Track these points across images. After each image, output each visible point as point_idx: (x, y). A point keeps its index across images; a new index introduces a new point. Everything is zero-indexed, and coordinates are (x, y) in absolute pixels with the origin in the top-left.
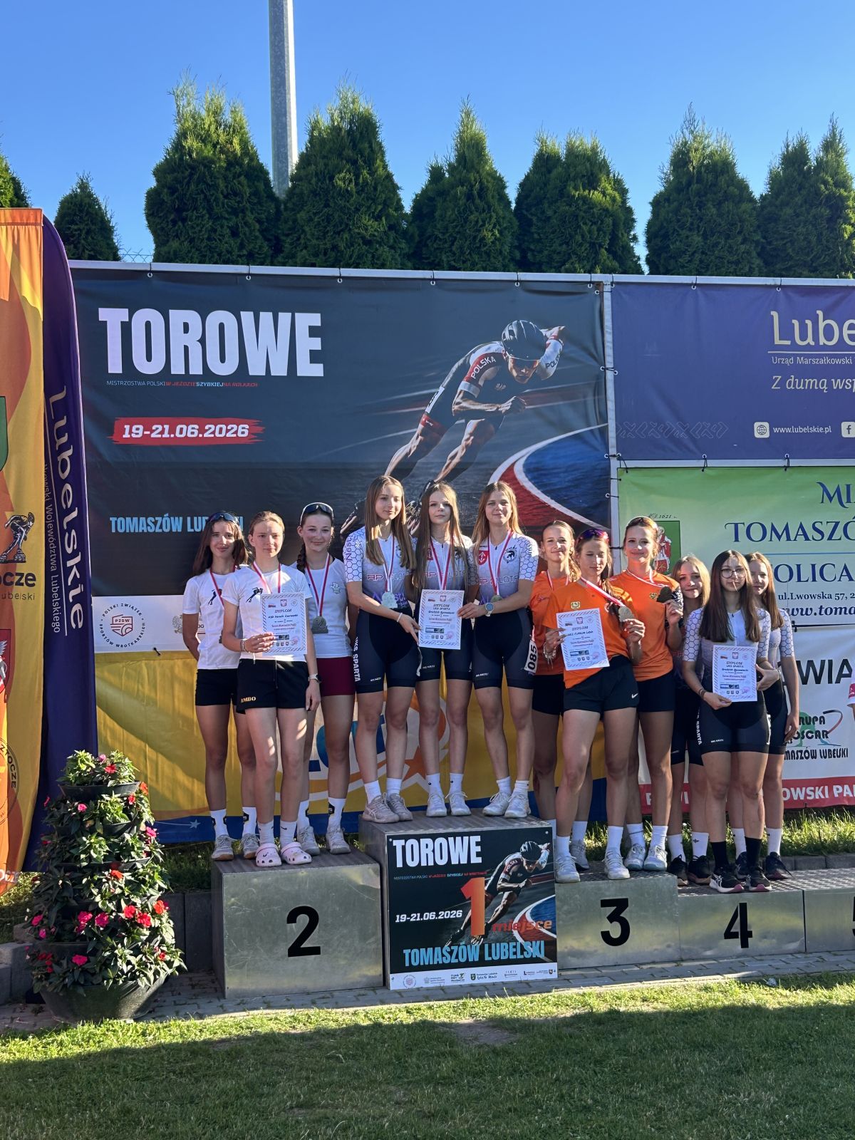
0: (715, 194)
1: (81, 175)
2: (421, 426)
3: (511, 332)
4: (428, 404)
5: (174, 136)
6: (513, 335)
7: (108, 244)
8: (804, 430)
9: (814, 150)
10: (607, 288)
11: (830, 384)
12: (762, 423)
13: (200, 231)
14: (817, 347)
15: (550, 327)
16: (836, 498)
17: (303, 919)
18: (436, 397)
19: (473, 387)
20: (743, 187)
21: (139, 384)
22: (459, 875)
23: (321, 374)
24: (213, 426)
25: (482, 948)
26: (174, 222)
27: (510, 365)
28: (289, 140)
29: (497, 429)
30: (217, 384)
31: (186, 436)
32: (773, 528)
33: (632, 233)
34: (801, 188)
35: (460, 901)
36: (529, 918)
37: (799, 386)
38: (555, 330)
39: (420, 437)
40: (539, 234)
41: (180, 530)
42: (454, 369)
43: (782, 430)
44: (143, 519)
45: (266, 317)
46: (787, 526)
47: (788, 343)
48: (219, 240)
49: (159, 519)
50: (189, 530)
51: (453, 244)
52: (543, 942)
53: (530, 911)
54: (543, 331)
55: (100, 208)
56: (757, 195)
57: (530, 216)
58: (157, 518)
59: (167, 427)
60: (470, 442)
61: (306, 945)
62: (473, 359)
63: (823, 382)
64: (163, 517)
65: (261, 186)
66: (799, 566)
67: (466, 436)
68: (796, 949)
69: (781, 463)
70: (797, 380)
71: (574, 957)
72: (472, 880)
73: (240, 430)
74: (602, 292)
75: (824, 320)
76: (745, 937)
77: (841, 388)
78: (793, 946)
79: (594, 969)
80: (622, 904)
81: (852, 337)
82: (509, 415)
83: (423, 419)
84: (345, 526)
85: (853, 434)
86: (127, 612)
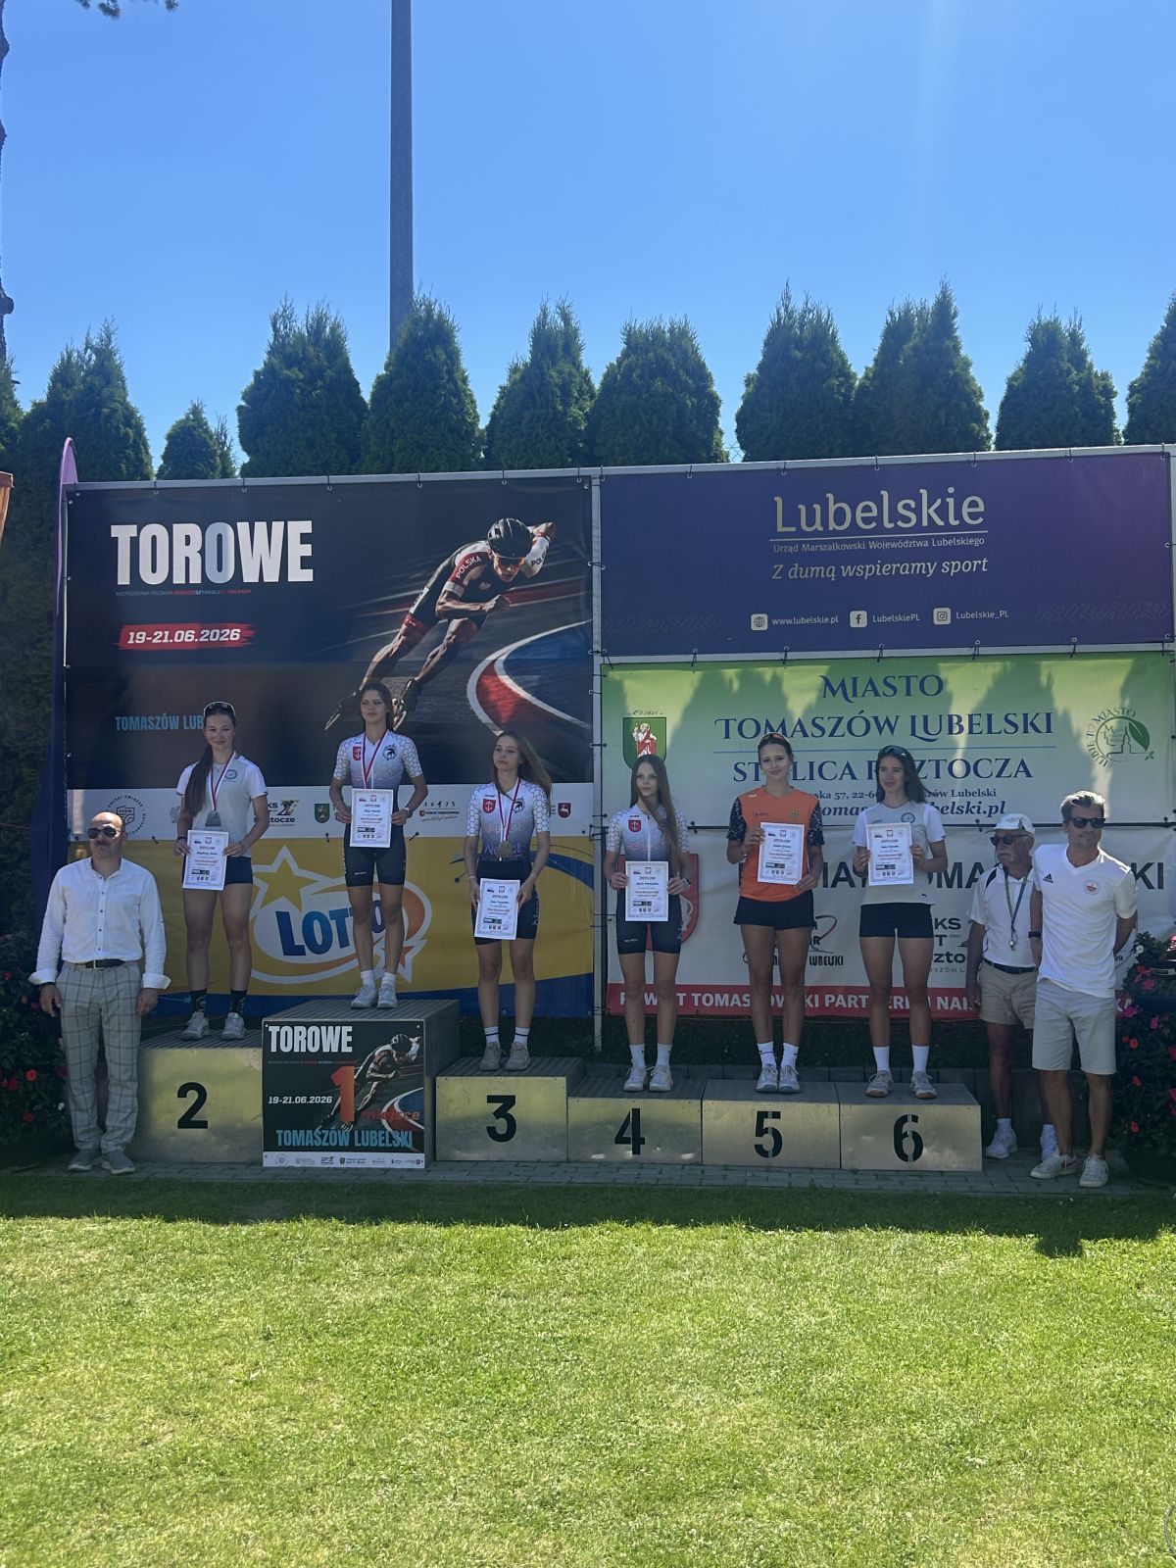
2: (404, 626)
3: (497, 531)
4: (412, 605)
6: (500, 534)
8: (807, 621)
10: (596, 482)
11: (838, 572)
12: (759, 615)
14: (827, 532)
16: (840, 693)
17: (193, 1096)
18: (421, 597)
19: (458, 587)
21: (145, 593)
22: (330, 1062)
23: (311, 579)
27: (496, 563)
29: (479, 628)
31: (184, 641)
36: (396, 1106)
37: (803, 574)
38: (542, 527)
39: (403, 637)
42: (439, 570)
43: (782, 622)
44: (146, 718)
45: (261, 527)
46: (783, 721)
47: (793, 529)
49: (158, 718)
50: (186, 728)
52: (410, 1133)
53: (398, 1101)
54: (530, 529)
59: (167, 633)
60: (451, 640)
61: (195, 1119)
63: (831, 570)
64: (165, 717)
67: (448, 636)
68: (689, 1160)
69: (781, 656)
70: (801, 569)
71: (459, 1149)
72: (343, 1068)
73: (233, 634)
74: (590, 486)
75: (835, 503)
76: (637, 1143)
77: (851, 575)
78: (688, 1156)
79: (473, 1164)
80: (509, 1101)
81: (866, 520)
82: (494, 613)
83: (407, 620)
84: (329, 724)
85: (863, 623)
86: (130, 803)
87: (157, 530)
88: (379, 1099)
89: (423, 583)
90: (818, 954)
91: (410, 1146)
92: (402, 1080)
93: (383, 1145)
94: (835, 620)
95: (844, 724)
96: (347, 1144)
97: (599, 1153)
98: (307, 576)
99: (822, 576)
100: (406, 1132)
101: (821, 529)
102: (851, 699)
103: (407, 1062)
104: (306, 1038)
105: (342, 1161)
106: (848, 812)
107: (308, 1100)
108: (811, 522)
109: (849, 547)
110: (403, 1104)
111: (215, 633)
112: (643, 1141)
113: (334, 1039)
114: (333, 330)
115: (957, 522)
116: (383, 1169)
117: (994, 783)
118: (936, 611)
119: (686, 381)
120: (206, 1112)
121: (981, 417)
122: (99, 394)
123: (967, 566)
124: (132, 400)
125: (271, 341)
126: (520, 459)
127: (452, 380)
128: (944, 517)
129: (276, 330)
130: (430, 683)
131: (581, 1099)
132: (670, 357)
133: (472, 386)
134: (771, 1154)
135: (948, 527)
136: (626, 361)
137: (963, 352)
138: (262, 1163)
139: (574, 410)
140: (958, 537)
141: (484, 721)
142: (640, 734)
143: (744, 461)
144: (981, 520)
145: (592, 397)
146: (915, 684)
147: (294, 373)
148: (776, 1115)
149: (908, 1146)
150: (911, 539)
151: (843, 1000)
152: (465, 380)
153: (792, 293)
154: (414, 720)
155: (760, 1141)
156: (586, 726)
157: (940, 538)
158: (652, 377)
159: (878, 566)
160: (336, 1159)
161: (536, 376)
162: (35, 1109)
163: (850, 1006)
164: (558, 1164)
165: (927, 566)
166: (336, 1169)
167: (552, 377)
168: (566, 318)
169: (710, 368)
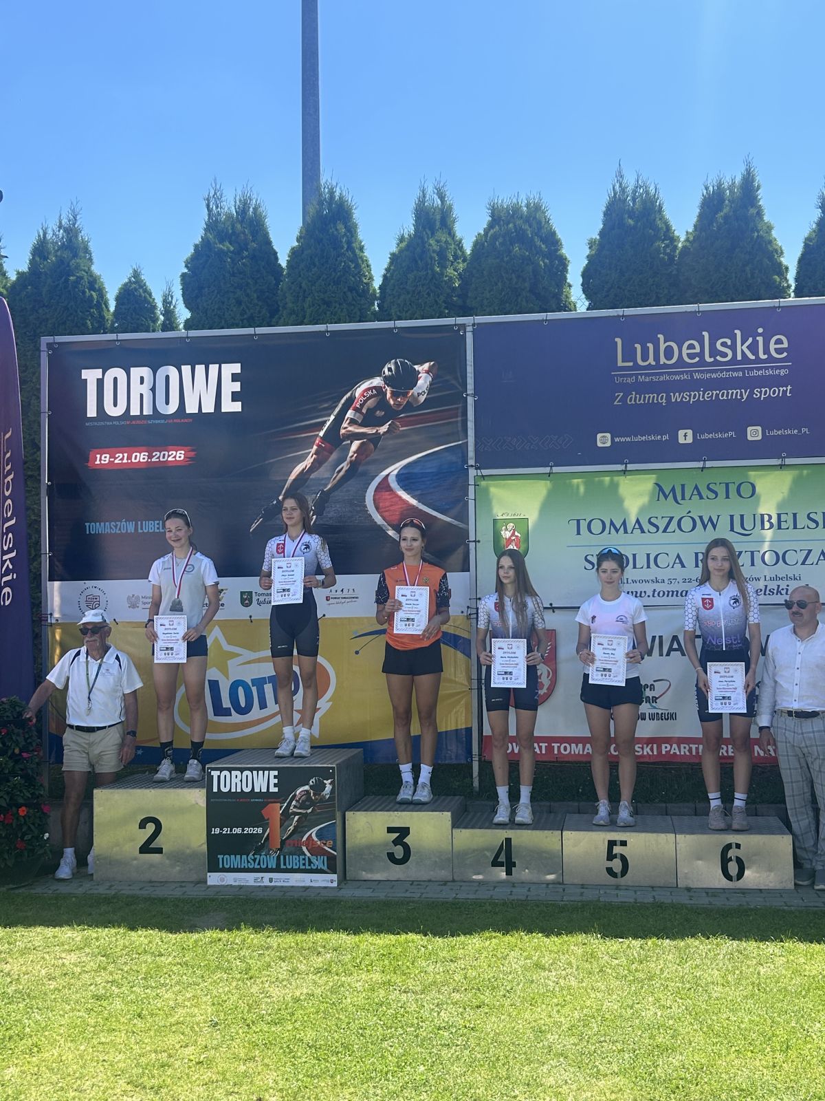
2: (315, 447)
3: (390, 369)
4: (321, 429)
6: (391, 371)
8: (643, 438)
10: (469, 329)
11: (668, 398)
12: (603, 434)
14: (658, 366)
15: (421, 363)
16: (671, 496)
17: (151, 828)
18: (328, 424)
19: (358, 414)
21: (108, 423)
22: (261, 800)
23: (240, 410)
24: (158, 453)
25: (278, 858)
27: (388, 395)
29: (376, 447)
30: (163, 421)
31: (140, 461)
32: (612, 523)
35: (260, 820)
36: (315, 839)
37: (639, 400)
38: (426, 366)
39: (314, 456)
42: (343, 401)
43: (623, 439)
44: (107, 524)
45: (200, 369)
46: (625, 521)
47: (630, 364)
52: (326, 857)
53: (315, 832)
54: (416, 367)
58: (117, 523)
59: (126, 455)
60: (354, 458)
61: (153, 845)
62: (359, 392)
63: (662, 396)
64: (121, 522)
67: (350, 454)
68: (552, 880)
69: (620, 467)
70: (638, 396)
71: (365, 871)
72: (270, 805)
73: (178, 455)
74: (465, 332)
75: (665, 343)
76: (510, 866)
77: (679, 400)
78: (551, 877)
79: (377, 882)
80: (404, 832)
81: (691, 356)
82: (387, 436)
83: (317, 442)
84: (254, 526)
85: (690, 440)
86: (96, 592)
87: (118, 372)
88: (299, 830)
89: (330, 411)
90: (655, 711)
91: (325, 868)
92: (319, 814)
93: (304, 867)
94: (665, 437)
95: (674, 523)
96: (274, 867)
97: (479, 874)
98: (237, 407)
99: (655, 402)
100: (322, 857)
101: (654, 363)
102: (679, 502)
103: (322, 800)
104: (241, 781)
105: (271, 880)
106: (679, 595)
107: (243, 830)
108: (645, 358)
109: (677, 378)
110: (320, 834)
111: (164, 455)
112: (514, 865)
113: (264, 782)
114: (255, 209)
115: (766, 356)
116: (304, 887)
117: (799, 570)
118: (749, 429)
119: (540, 246)
120: (160, 841)
121: (781, 270)
122: (68, 266)
123: (774, 391)
124: (96, 269)
125: (206, 220)
126: (407, 312)
127: (350, 248)
128: (755, 352)
129: (210, 210)
130: (336, 493)
131: (464, 831)
132: (527, 227)
133: (367, 253)
134: (619, 875)
135: (758, 360)
136: (492, 232)
137: (766, 218)
138: (206, 882)
139: (450, 271)
140: (766, 368)
141: (379, 523)
142: (507, 532)
143: (587, 309)
144: (785, 354)
145: (464, 261)
146: (733, 488)
147: (227, 246)
148: (624, 843)
149: (733, 868)
150: (728, 370)
151: (677, 748)
152: (362, 249)
153: (624, 172)
154: (321, 522)
155: (610, 864)
156: (461, 525)
157: (752, 369)
158: (512, 244)
159: (701, 393)
160: (265, 879)
161: (418, 244)
162: (25, 839)
163: (682, 753)
164: (445, 883)
165: (741, 392)
166: (266, 887)
167: (430, 245)
168: (442, 197)
169: (560, 235)
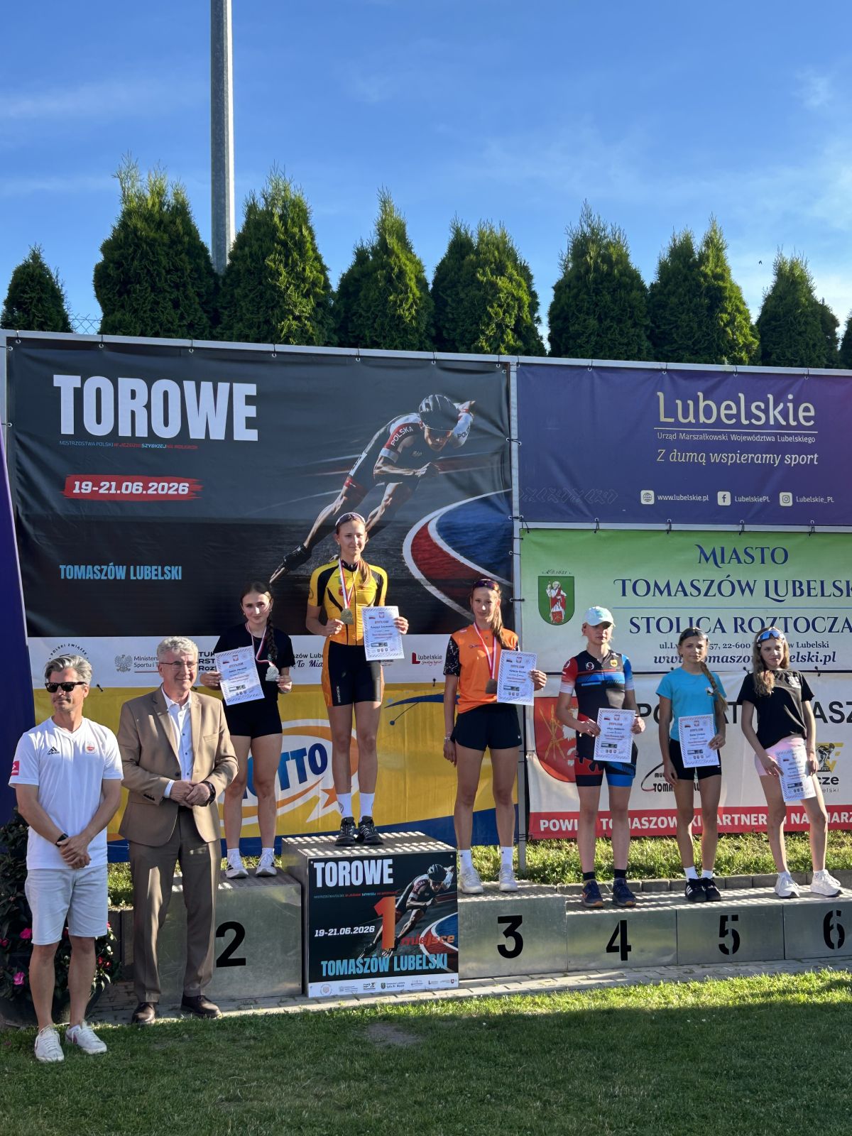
0: (610, 282)
1: (33, 247)
2: (345, 488)
3: (427, 405)
4: (351, 467)
5: (120, 215)
6: (429, 407)
7: (58, 312)
8: (685, 498)
9: (698, 245)
11: (708, 458)
12: (647, 491)
13: (144, 303)
14: (698, 424)
15: (462, 401)
16: (711, 559)
17: (231, 934)
18: (359, 462)
19: (393, 453)
20: (635, 277)
21: (90, 444)
22: (373, 894)
23: (256, 439)
24: (156, 484)
25: (392, 960)
26: (120, 294)
27: (426, 434)
28: (227, 220)
29: (413, 491)
30: (161, 446)
31: (131, 493)
32: (656, 585)
33: (536, 315)
34: (686, 279)
35: (372, 917)
36: (434, 933)
37: (681, 459)
38: (467, 405)
39: (344, 498)
40: (453, 314)
41: (123, 578)
42: (376, 437)
43: (666, 498)
44: (90, 567)
45: (207, 386)
46: (668, 582)
47: (672, 420)
48: (162, 312)
49: (105, 567)
50: (132, 578)
51: (374, 322)
52: (446, 955)
53: (435, 927)
54: (457, 405)
55: (51, 278)
56: (647, 284)
57: (445, 298)
58: (103, 567)
59: (114, 484)
60: (388, 502)
61: (233, 956)
62: (393, 428)
63: (702, 456)
64: (108, 566)
65: (203, 263)
66: (678, 619)
67: (386, 497)
68: (668, 962)
69: (666, 527)
70: (679, 454)
72: (384, 899)
73: (181, 488)
74: (509, 372)
75: (704, 401)
76: (625, 951)
77: (717, 461)
78: (667, 959)
80: (516, 920)
81: (729, 417)
82: (425, 479)
83: (347, 482)
84: (274, 576)
85: (728, 502)
86: (73, 651)
87: (102, 382)
91: (445, 967)
93: (421, 968)
94: (706, 498)
95: (715, 586)
96: (387, 970)
97: (594, 962)
98: (252, 435)
99: (696, 461)
100: (442, 955)
101: (693, 421)
102: (720, 565)
104: (350, 873)
105: (383, 986)
107: (352, 930)
108: (686, 415)
109: (715, 438)
110: (440, 930)
111: (163, 486)
112: (629, 949)
113: (377, 872)
115: (795, 423)
117: (827, 637)
118: (781, 494)
120: (242, 950)
123: (803, 459)
128: (786, 418)
134: (731, 951)
135: (788, 427)
140: (796, 435)
141: (417, 577)
142: (552, 591)
144: (812, 423)
146: (767, 554)
148: (735, 918)
149: (834, 936)
150: (762, 434)
155: (724, 941)
156: (505, 582)
157: (782, 435)
159: (738, 455)
160: (377, 985)
165: (774, 457)
